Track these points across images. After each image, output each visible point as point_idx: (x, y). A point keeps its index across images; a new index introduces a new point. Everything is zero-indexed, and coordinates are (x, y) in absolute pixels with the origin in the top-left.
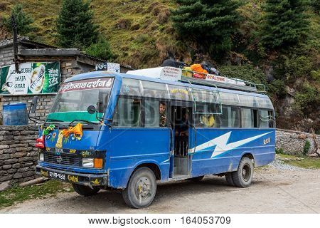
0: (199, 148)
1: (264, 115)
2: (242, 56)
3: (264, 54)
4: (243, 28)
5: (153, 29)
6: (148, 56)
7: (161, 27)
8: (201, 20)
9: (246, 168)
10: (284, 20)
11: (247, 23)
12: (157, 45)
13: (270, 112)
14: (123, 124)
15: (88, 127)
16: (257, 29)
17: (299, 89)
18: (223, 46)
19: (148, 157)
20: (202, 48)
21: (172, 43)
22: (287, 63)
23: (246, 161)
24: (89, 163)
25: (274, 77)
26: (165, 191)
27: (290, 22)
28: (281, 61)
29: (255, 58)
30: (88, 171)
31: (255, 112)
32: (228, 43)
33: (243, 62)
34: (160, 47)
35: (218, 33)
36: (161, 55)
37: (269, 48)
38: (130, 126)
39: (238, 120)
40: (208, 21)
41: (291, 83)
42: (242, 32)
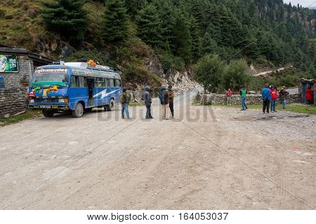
0: (97, 95)
1: (117, 81)
2: (91, 45)
3: (104, 45)
4: (91, 27)
5: (25, 20)
6: (24, 40)
7: (32, 20)
8: (64, 20)
9: (112, 104)
10: (115, 25)
11: (92, 24)
12: (30, 33)
13: (120, 81)
14: (73, 86)
15: (60, 87)
16: (99, 28)
17: (125, 66)
18: (78, 38)
19: (80, 98)
20: (64, 37)
21: (42, 32)
22: (117, 51)
23: (112, 100)
24: (62, 101)
25: (110, 58)
26: (88, 111)
27: (118, 27)
28: (114, 49)
29: (99, 47)
30: (62, 103)
31: (114, 80)
32: (81, 36)
33: (92, 49)
34: (33, 35)
35: (75, 29)
36: (34, 40)
37: (107, 41)
38: (75, 87)
39: (109, 85)
40: (69, 22)
41: (120, 63)
42: (90, 30)
